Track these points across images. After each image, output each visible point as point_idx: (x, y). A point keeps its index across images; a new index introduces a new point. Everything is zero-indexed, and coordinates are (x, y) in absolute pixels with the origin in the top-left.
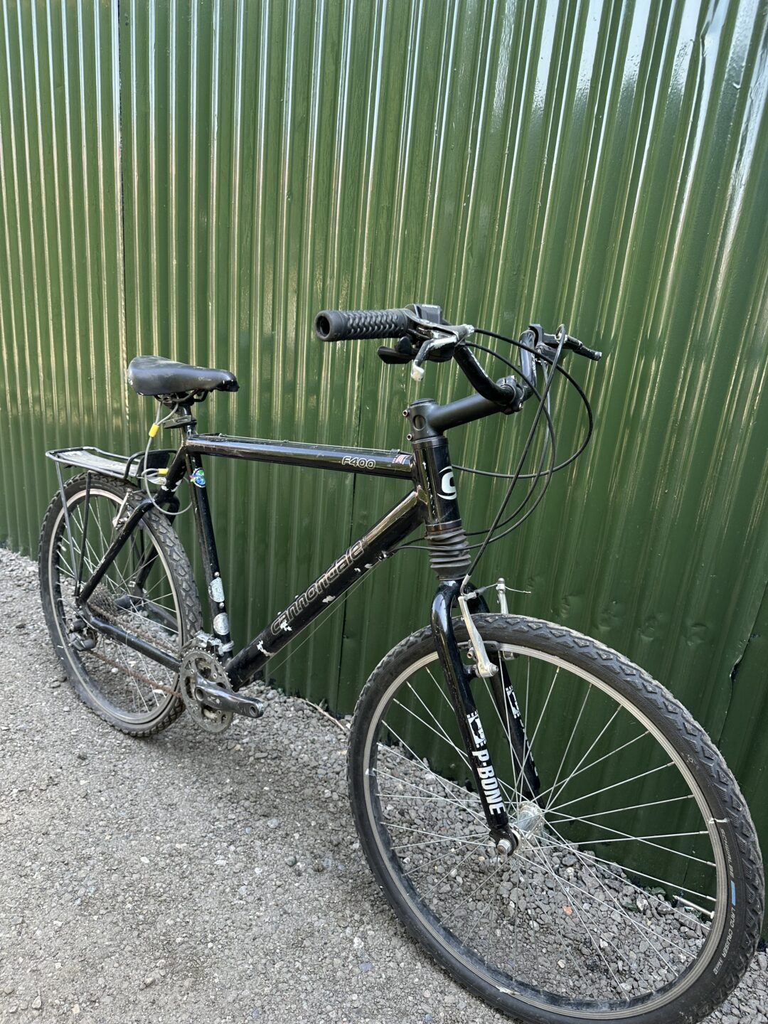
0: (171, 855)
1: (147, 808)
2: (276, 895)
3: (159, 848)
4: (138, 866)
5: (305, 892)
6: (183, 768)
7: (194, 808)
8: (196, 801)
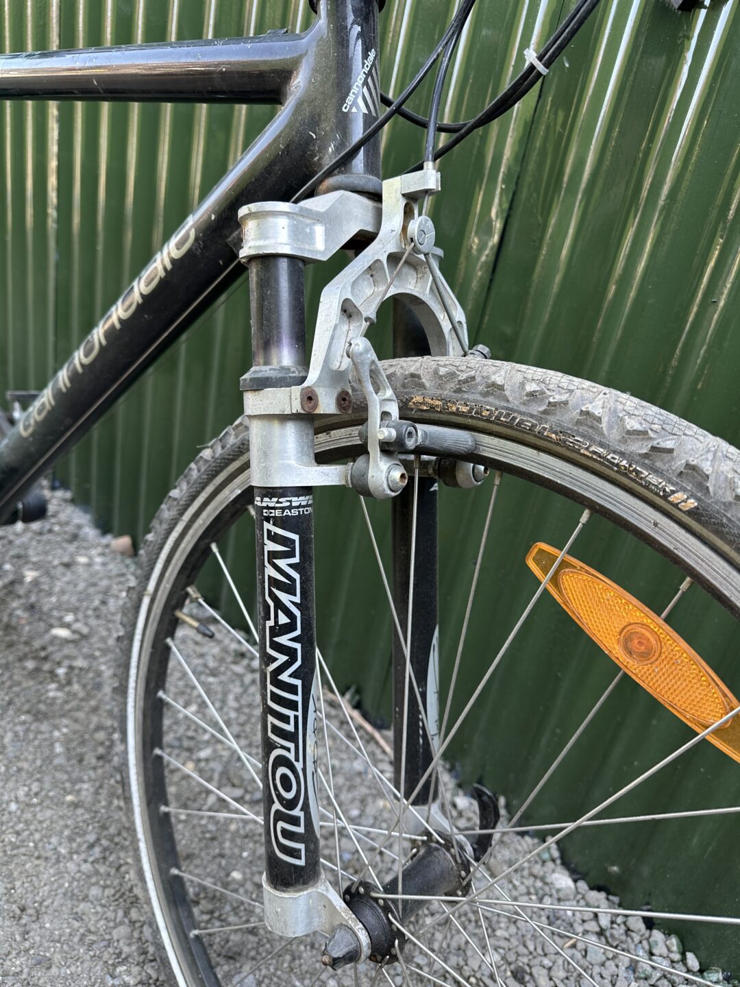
6: (75, 805)
7: (78, 917)
8: (85, 898)
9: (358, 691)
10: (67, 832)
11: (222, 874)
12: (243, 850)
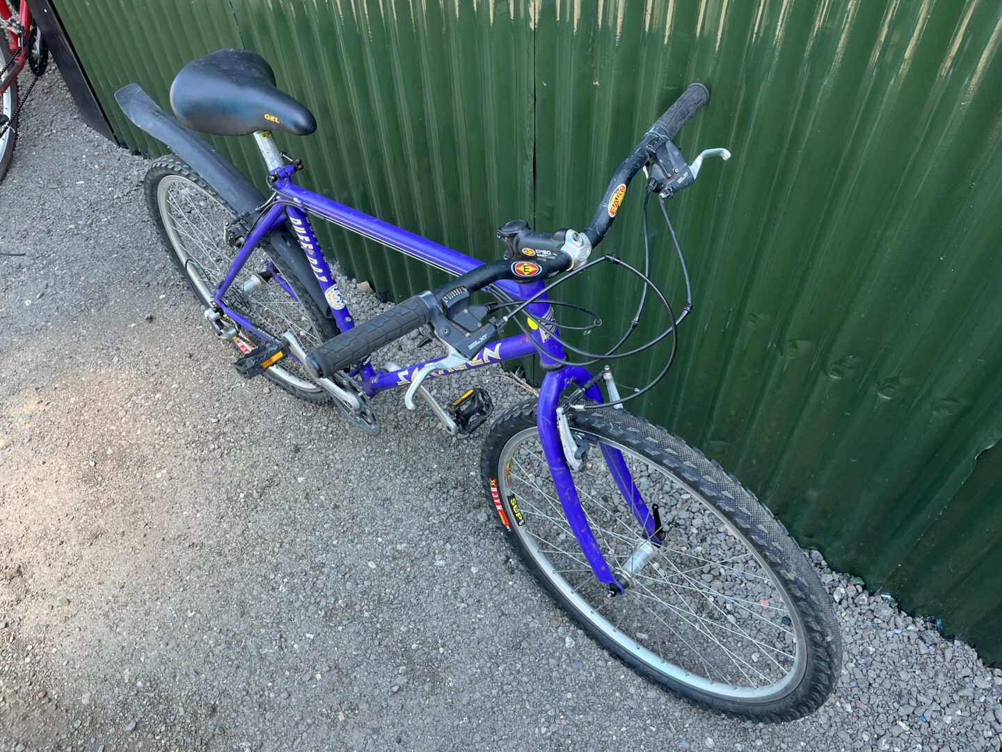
0: (395, 558)
1: (364, 505)
2: (493, 596)
3: (382, 551)
4: (367, 573)
5: (519, 591)
6: (391, 453)
7: (408, 501)
8: (409, 493)
9: (522, 369)
10: (391, 467)
11: (466, 474)
12: (474, 462)
